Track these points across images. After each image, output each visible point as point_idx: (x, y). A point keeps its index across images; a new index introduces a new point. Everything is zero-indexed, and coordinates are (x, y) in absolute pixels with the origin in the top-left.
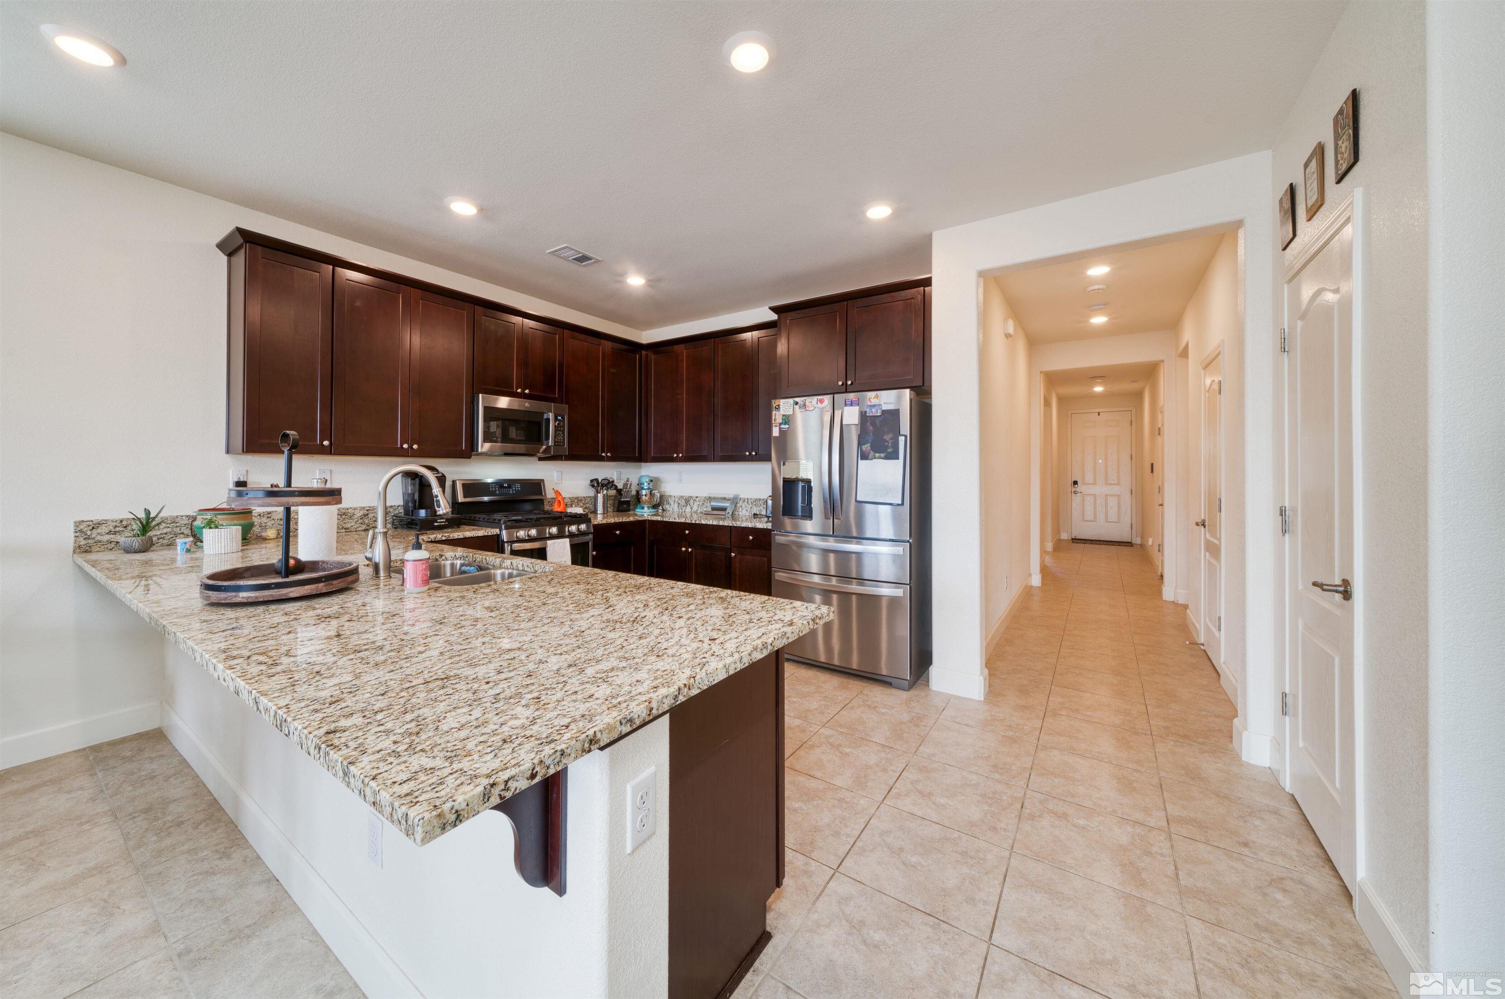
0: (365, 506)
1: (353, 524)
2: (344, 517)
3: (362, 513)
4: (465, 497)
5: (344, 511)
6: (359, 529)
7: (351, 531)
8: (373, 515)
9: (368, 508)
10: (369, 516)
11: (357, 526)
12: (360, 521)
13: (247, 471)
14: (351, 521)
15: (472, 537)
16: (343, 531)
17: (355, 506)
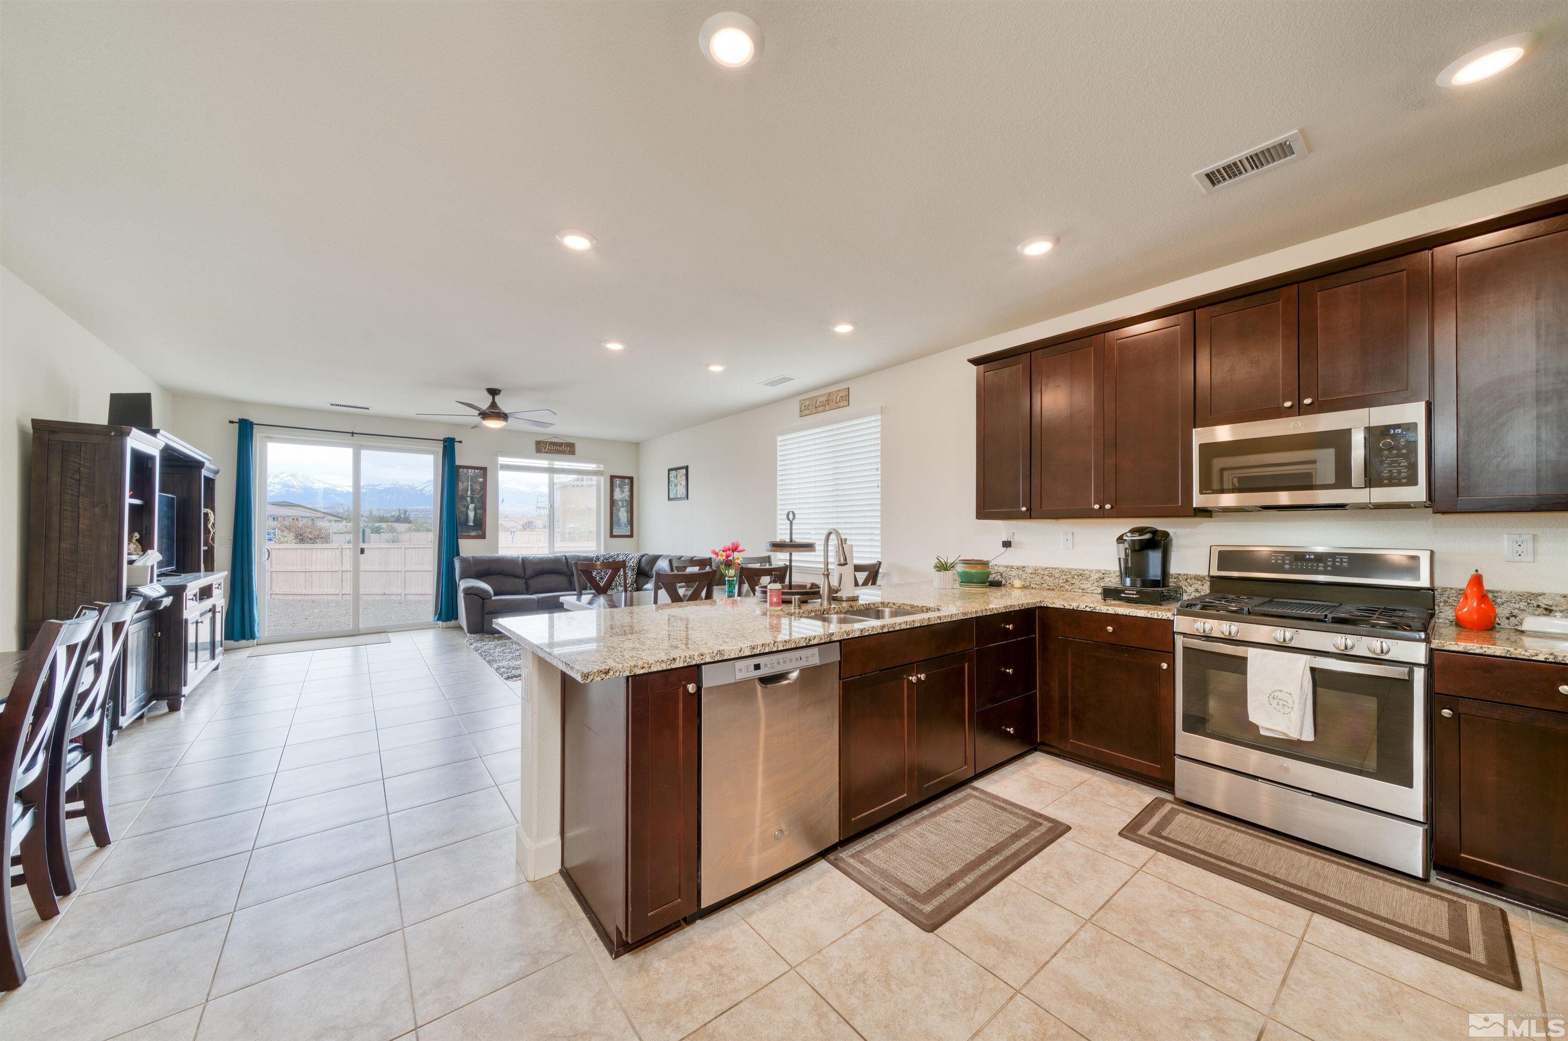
0: (1101, 569)
1: (1089, 586)
2: (1080, 577)
3: (1098, 576)
4: (1219, 569)
5: (1081, 572)
6: (1096, 591)
7: (1087, 593)
8: (1109, 579)
9: (1104, 572)
10: (1105, 579)
11: (1093, 588)
12: (1096, 584)
13: (1013, 533)
14: (1087, 582)
15: (1126, 615)
16: (1080, 591)
17: (1091, 568)
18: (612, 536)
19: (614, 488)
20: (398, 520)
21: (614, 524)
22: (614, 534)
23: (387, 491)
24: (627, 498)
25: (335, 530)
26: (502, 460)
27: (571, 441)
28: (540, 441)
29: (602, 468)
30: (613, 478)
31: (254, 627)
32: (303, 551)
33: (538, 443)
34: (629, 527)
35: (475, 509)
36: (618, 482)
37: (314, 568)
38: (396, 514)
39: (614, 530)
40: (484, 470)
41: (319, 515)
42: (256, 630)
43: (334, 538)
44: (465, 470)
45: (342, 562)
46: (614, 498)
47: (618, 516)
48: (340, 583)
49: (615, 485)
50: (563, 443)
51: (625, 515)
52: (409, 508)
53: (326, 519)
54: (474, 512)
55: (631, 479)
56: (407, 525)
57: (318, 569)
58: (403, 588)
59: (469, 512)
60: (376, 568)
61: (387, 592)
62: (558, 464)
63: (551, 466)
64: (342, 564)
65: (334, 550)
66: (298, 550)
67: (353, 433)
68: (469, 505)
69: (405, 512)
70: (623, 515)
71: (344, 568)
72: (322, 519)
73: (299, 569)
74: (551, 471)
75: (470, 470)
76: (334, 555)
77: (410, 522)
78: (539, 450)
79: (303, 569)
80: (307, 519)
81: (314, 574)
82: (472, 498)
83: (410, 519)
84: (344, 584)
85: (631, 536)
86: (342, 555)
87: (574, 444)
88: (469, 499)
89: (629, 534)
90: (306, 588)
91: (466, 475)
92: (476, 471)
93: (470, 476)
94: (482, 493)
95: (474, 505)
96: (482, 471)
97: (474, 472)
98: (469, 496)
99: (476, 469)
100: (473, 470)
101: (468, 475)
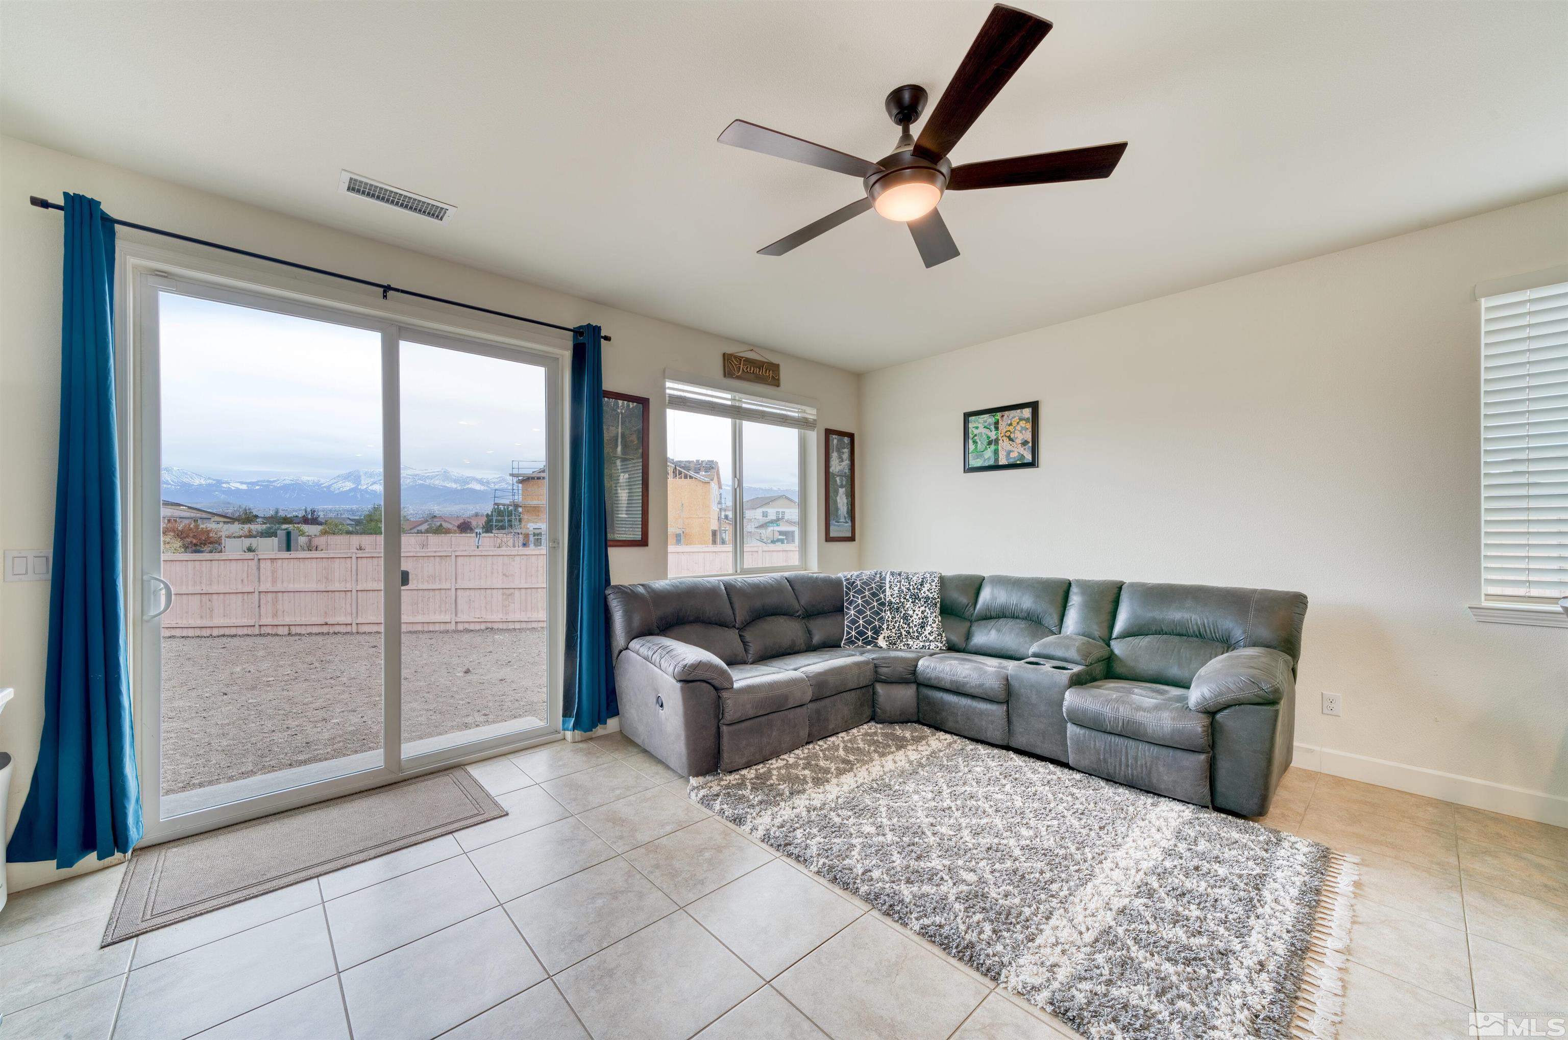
18: (829, 539)
19: (831, 451)
20: (305, 521)
21: (832, 517)
23: (286, 488)
24: (847, 471)
25: (227, 533)
26: (673, 388)
27: (777, 360)
28: (731, 355)
29: (811, 413)
30: (829, 432)
31: (125, 815)
32: (197, 563)
33: (728, 359)
34: (850, 524)
35: (630, 484)
36: (835, 441)
37: (215, 589)
38: (301, 514)
39: (832, 528)
40: (644, 403)
41: (204, 515)
42: (131, 821)
43: (228, 543)
44: (612, 401)
45: (259, 578)
46: (831, 470)
47: (836, 502)
48: (257, 609)
49: (831, 447)
50: (765, 362)
52: (318, 507)
53: (212, 520)
54: (627, 491)
55: (851, 436)
56: (320, 528)
57: (222, 589)
58: (354, 615)
59: (619, 490)
60: (312, 586)
61: (330, 621)
62: (749, 403)
63: (737, 404)
64: (259, 581)
65: (246, 562)
66: (189, 563)
67: (387, 289)
68: (618, 476)
69: (313, 512)
70: (842, 500)
71: (262, 588)
72: (207, 520)
73: (191, 590)
74: (736, 413)
75: (620, 402)
76: (246, 569)
77: (320, 524)
78: (725, 372)
79: (198, 589)
80: (190, 520)
81: (215, 596)
82: (624, 461)
83: (319, 519)
84: (263, 611)
85: (852, 539)
86: (259, 569)
87: (778, 365)
88: (618, 462)
89: (849, 535)
90: (201, 617)
91: (616, 410)
92: (631, 405)
93: (622, 413)
94: (640, 451)
95: (627, 476)
96: (641, 406)
97: (628, 406)
98: (618, 458)
99: (633, 402)
100: (626, 402)
101: (619, 411)
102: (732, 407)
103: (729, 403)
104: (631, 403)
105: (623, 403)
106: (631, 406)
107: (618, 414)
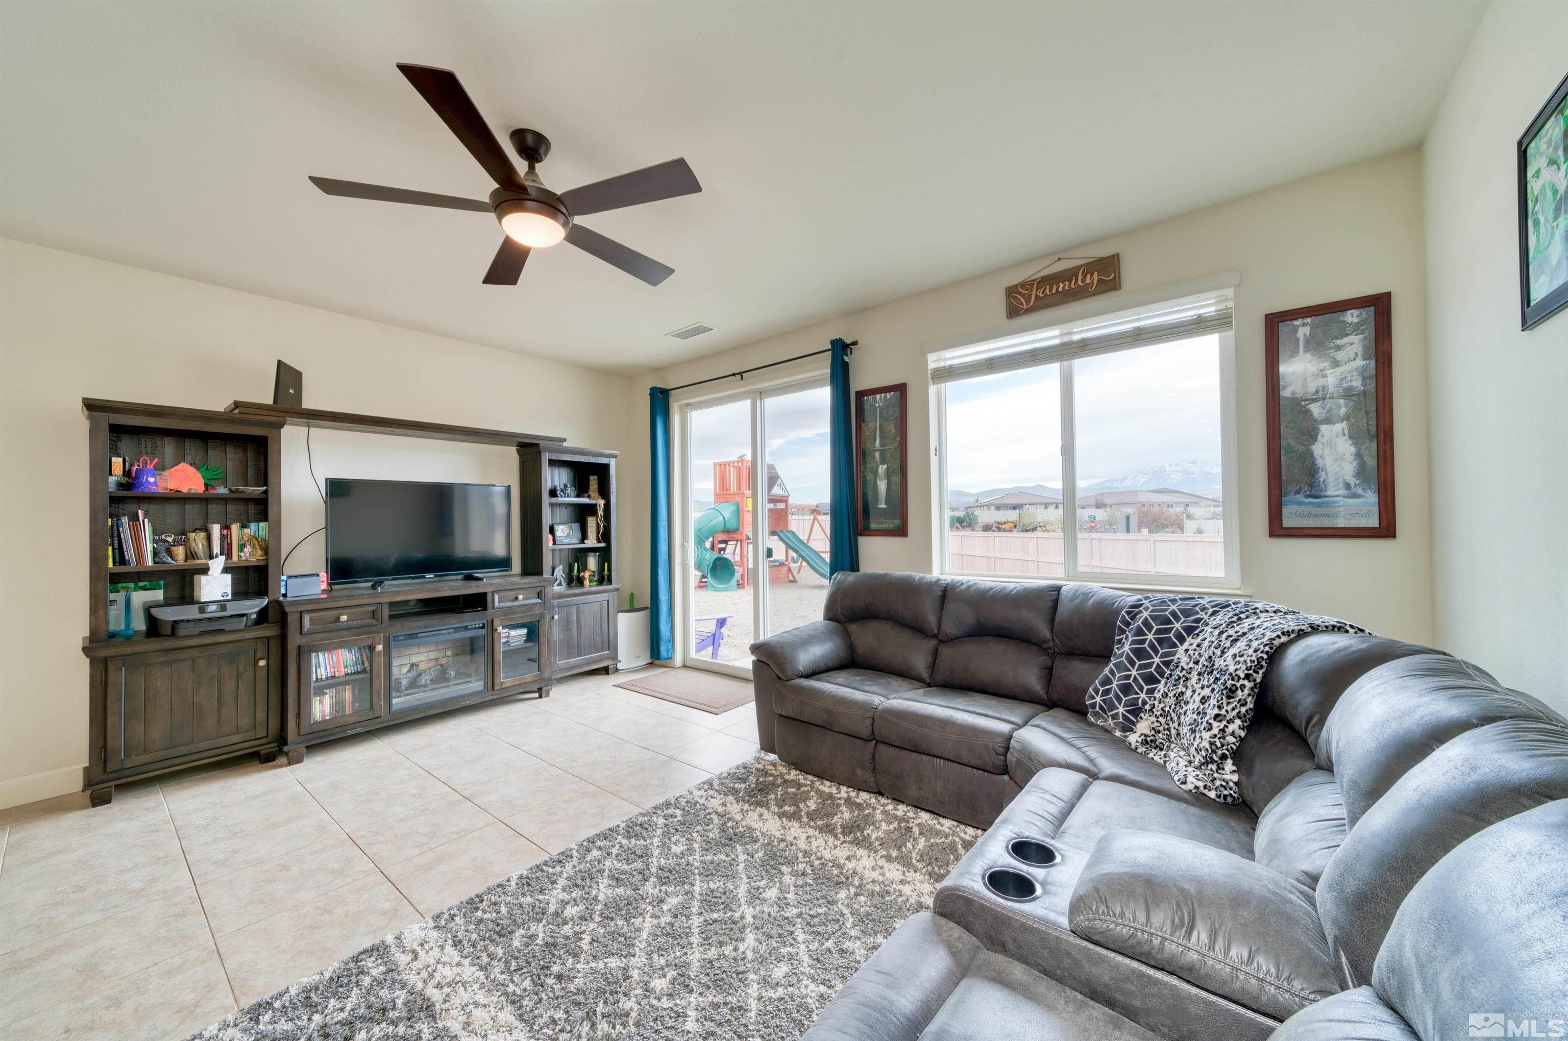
18: (1279, 532)
19: (1284, 355)
21: (1291, 488)
22: (1287, 523)
26: (938, 360)
27: (1105, 251)
30: (1275, 323)
35: (888, 475)
40: (901, 389)
44: (871, 397)
47: (1306, 455)
49: (1285, 347)
50: (1078, 268)
51: (1347, 448)
54: (885, 481)
55: (1376, 302)
59: (878, 482)
67: (740, 374)
68: (878, 468)
75: (878, 396)
78: (1013, 312)
82: (883, 453)
85: (1382, 533)
87: (1115, 258)
88: (877, 454)
91: (874, 405)
92: (888, 395)
93: (879, 406)
94: (898, 439)
95: (885, 466)
96: (898, 393)
97: (886, 397)
98: (877, 450)
99: (890, 392)
100: (883, 395)
101: (877, 405)
102: (1063, 345)
103: (1057, 342)
104: (888, 394)
105: (881, 396)
106: (888, 397)
107: (876, 408)
